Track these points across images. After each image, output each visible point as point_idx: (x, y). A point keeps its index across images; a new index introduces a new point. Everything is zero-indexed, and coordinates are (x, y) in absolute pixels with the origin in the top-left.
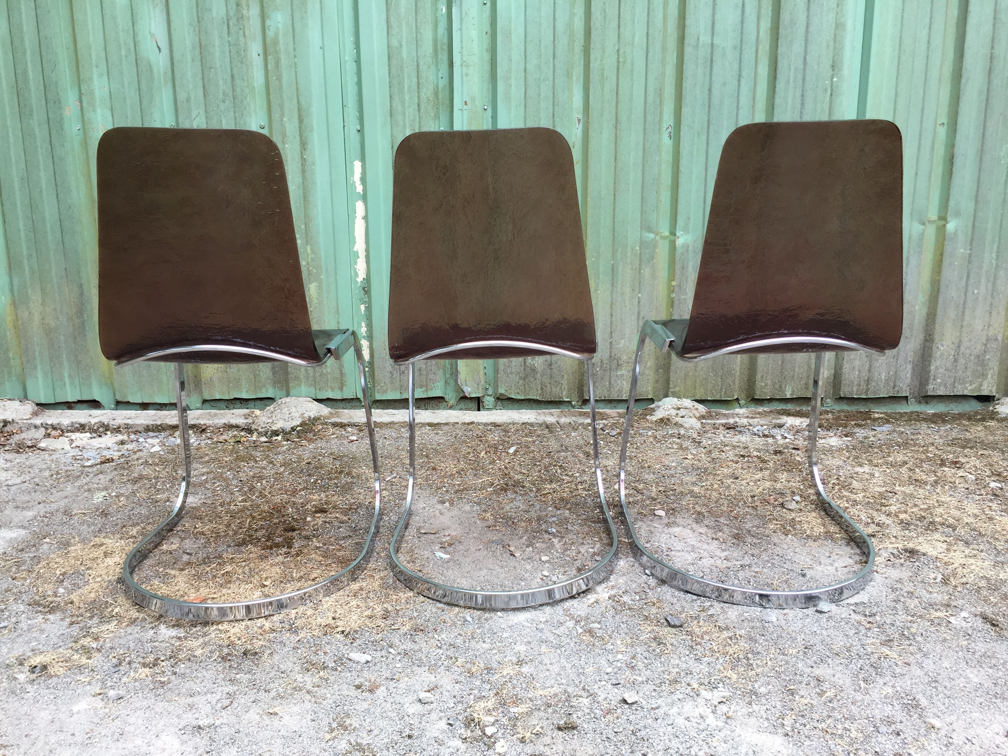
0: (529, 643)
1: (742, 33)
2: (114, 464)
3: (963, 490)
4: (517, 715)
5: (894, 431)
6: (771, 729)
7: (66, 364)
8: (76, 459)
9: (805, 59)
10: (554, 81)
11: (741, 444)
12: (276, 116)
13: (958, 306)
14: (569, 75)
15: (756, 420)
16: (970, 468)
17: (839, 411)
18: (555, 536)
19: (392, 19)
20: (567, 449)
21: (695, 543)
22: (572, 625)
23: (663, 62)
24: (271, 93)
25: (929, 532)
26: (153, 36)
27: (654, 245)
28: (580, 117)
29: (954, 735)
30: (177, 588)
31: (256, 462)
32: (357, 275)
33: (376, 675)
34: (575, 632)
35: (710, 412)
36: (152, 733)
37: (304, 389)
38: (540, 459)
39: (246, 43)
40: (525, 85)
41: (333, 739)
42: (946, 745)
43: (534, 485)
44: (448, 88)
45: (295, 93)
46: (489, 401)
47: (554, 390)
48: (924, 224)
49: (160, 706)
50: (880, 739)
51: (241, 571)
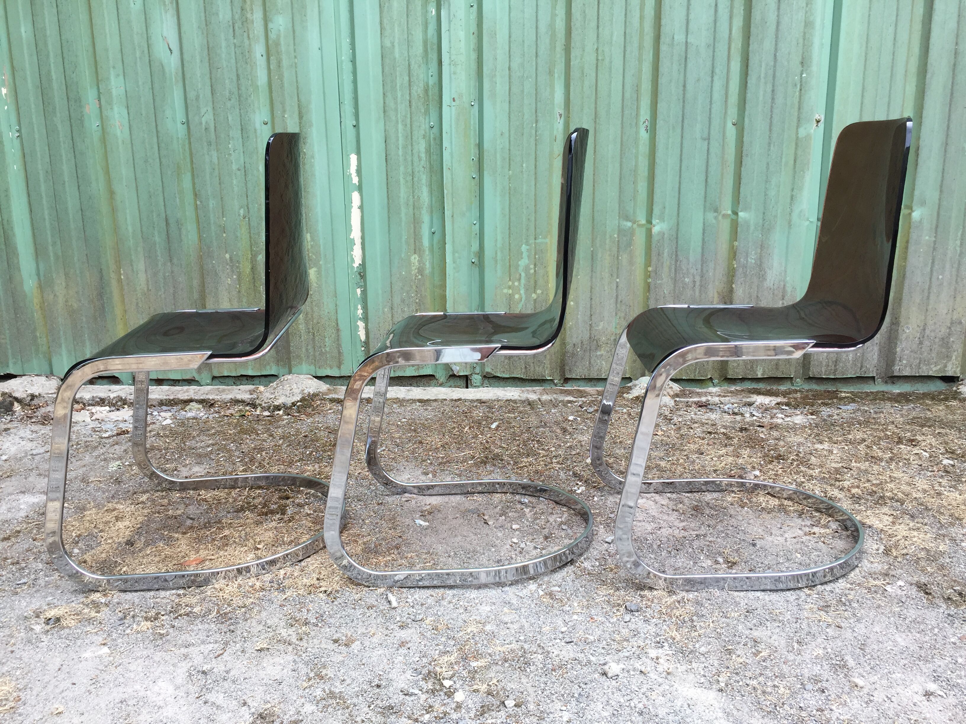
0: (494, 604)
1: (715, 31)
2: (129, 435)
3: (917, 466)
4: (476, 668)
5: (858, 410)
6: (707, 684)
7: (88, 343)
8: (95, 431)
9: (775, 55)
10: (536, 79)
11: (710, 422)
12: (278, 113)
13: (923, 291)
14: (551, 73)
15: (727, 398)
16: (925, 446)
17: (807, 391)
18: (527, 506)
19: (385, 21)
20: (545, 424)
21: (656, 514)
22: (535, 588)
23: (640, 60)
24: (274, 92)
25: (878, 506)
26: (164, 38)
27: (632, 233)
28: (562, 112)
29: (875, 694)
30: (179, 550)
31: (258, 434)
32: (353, 261)
33: (353, 631)
34: (536, 595)
35: (684, 391)
36: (149, 679)
37: (305, 367)
38: (520, 434)
39: (250, 45)
40: (510, 82)
41: (310, 687)
42: (867, 703)
43: (512, 458)
44: (437, 86)
45: (296, 91)
46: (476, 379)
47: (537, 368)
49: (158, 656)
50: (805, 696)
51: (237, 535)
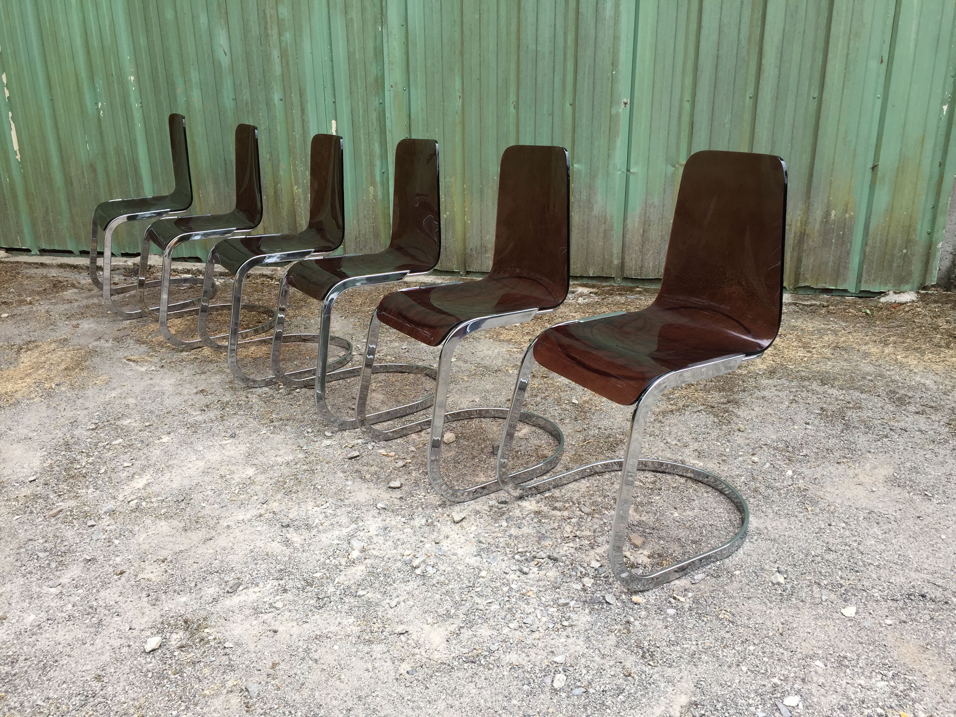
1: (555, 43)
9: (595, 59)
10: (442, 73)
12: (288, 94)
14: (452, 69)
19: (350, 34)
24: (285, 81)
26: (221, 46)
28: (460, 94)
39: (271, 51)
40: (426, 75)
44: (382, 77)
45: (298, 81)
48: (674, 166)
